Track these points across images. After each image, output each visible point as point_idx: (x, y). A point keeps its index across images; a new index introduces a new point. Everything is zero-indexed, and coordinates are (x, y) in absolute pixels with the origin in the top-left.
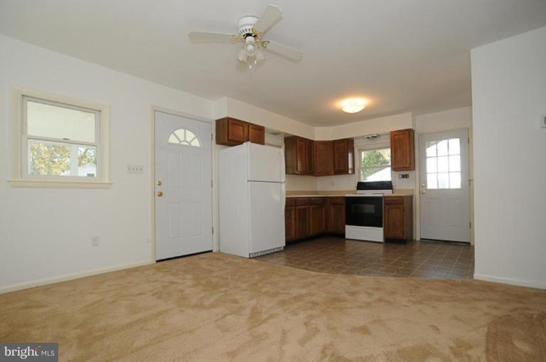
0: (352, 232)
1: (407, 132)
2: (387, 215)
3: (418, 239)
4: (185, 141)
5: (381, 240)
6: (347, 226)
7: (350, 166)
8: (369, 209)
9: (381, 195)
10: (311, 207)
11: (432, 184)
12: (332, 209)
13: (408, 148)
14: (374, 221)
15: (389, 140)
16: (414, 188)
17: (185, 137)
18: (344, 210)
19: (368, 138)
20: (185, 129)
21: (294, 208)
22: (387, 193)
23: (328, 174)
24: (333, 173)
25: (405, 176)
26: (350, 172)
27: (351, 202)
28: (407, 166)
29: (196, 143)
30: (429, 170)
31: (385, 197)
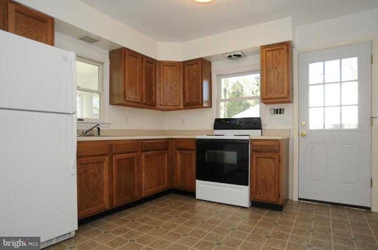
0: (205, 189)
1: (285, 47)
2: (254, 168)
3: (295, 199)
5: (246, 203)
6: (197, 181)
7: (206, 97)
8: (231, 157)
9: (247, 138)
10: (143, 154)
11: (316, 122)
12: (179, 155)
13: (285, 69)
14: (236, 176)
15: (259, 62)
16: (290, 127)
18: (194, 158)
19: (230, 56)
21: (107, 158)
22: (254, 134)
23: (175, 108)
24: (182, 107)
25: (279, 111)
26: (205, 105)
27: (203, 146)
28: (284, 96)
30: (312, 103)
31: (252, 140)
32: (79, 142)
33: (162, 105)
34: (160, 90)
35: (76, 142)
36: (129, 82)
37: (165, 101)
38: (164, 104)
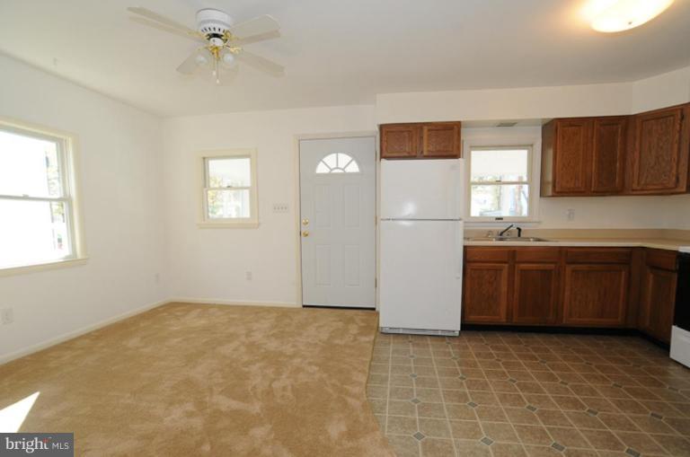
4: (337, 168)
6: (674, 329)
12: (651, 278)
17: (340, 163)
20: (337, 152)
29: (354, 168)
32: (465, 247)
33: (636, 190)
34: (633, 165)
35: (462, 248)
36: (564, 165)
37: (643, 182)
38: (639, 188)
